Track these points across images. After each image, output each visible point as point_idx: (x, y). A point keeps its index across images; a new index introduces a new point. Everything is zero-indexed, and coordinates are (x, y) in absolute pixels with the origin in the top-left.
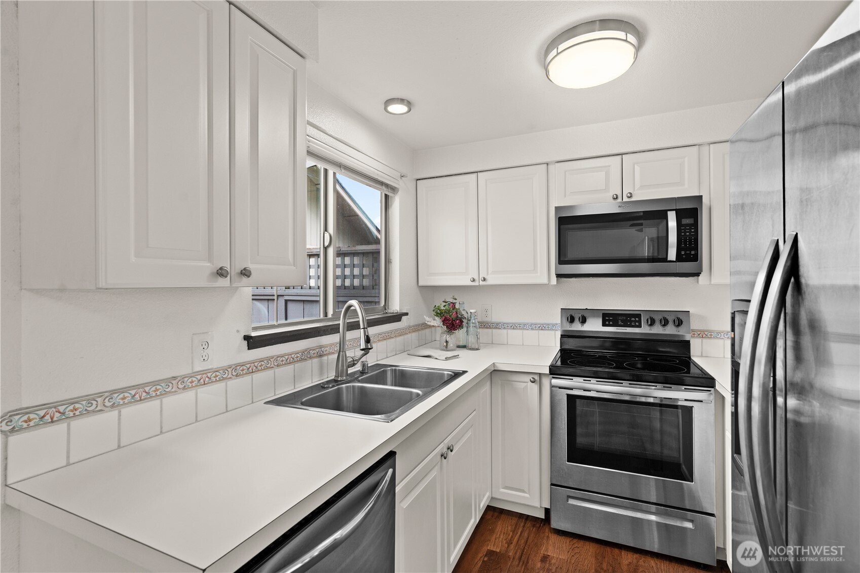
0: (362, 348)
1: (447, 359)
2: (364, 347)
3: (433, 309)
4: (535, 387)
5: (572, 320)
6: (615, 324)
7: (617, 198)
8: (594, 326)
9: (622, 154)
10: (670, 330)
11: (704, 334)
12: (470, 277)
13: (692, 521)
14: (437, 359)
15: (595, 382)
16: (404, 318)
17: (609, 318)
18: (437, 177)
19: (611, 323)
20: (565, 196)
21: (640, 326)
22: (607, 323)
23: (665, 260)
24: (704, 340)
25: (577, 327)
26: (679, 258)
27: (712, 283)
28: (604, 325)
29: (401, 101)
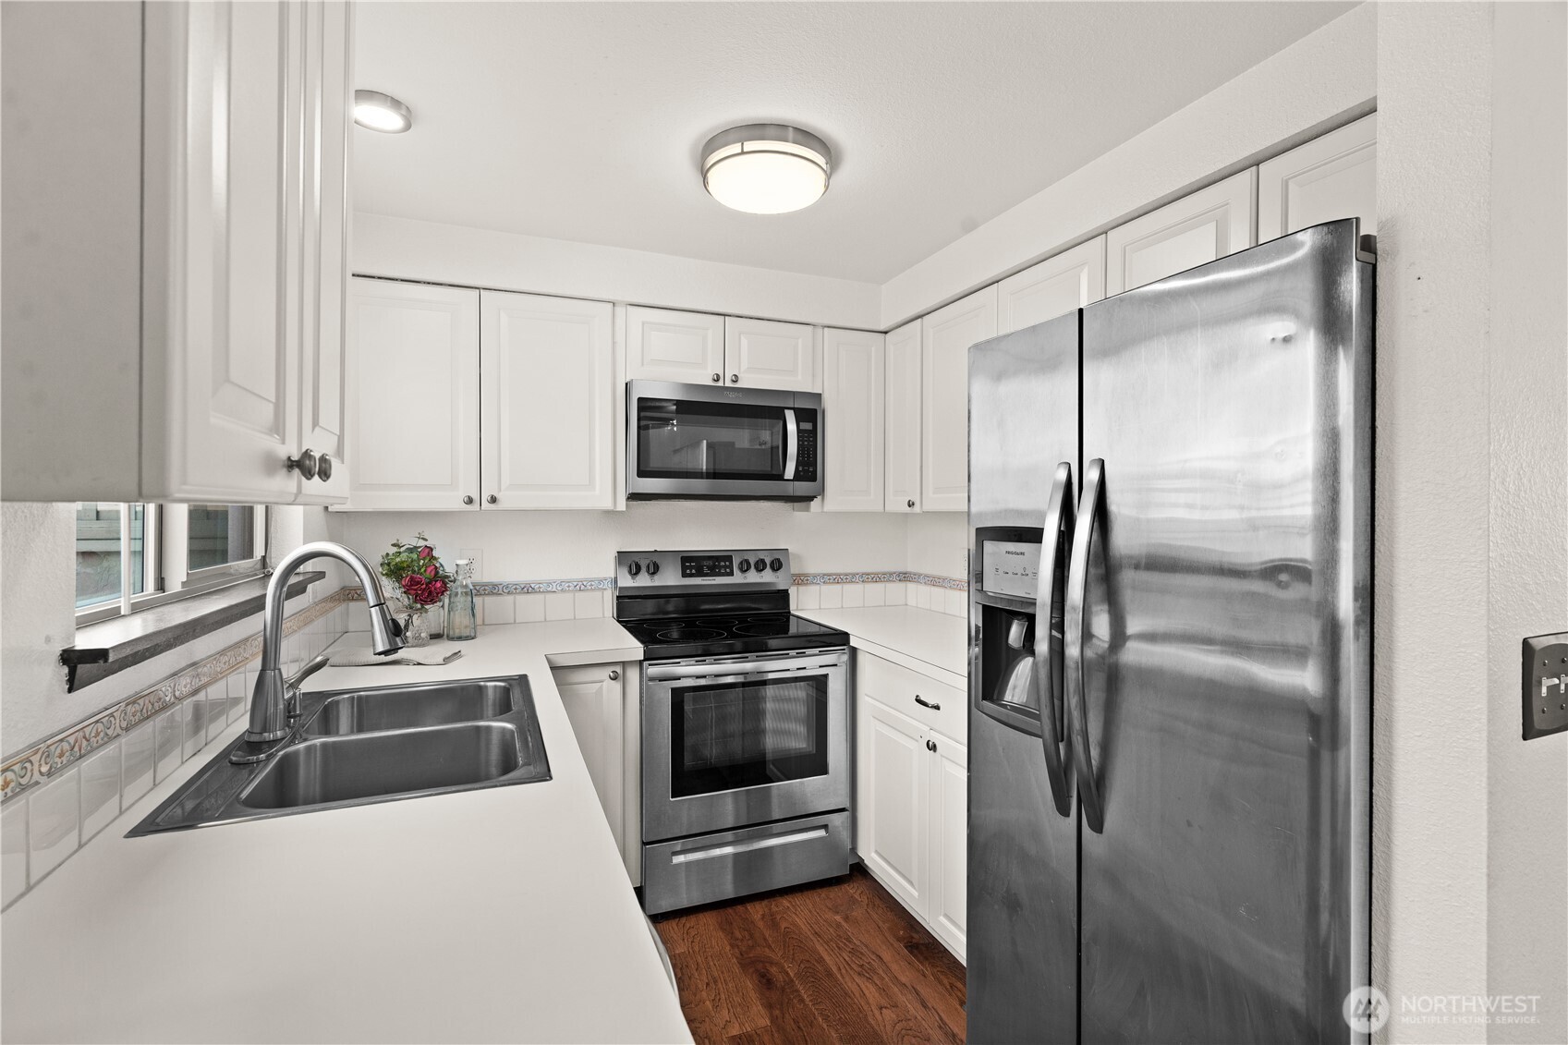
0: (380, 648)
1: (447, 660)
3: (381, 560)
4: (617, 686)
5: (635, 571)
6: (700, 573)
7: (718, 380)
8: (670, 578)
9: (725, 315)
10: (767, 577)
11: (801, 580)
12: (462, 495)
13: (825, 827)
14: (419, 664)
15: (693, 662)
17: (693, 563)
18: (379, 278)
19: (694, 572)
20: (643, 365)
21: (731, 574)
22: (688, 571)
23: (780, 477)
24: (801, 588)
25: (644, 581)
26: (797, 477)
27: (825, 510)
28: (684, 575)
29: (396, 103)
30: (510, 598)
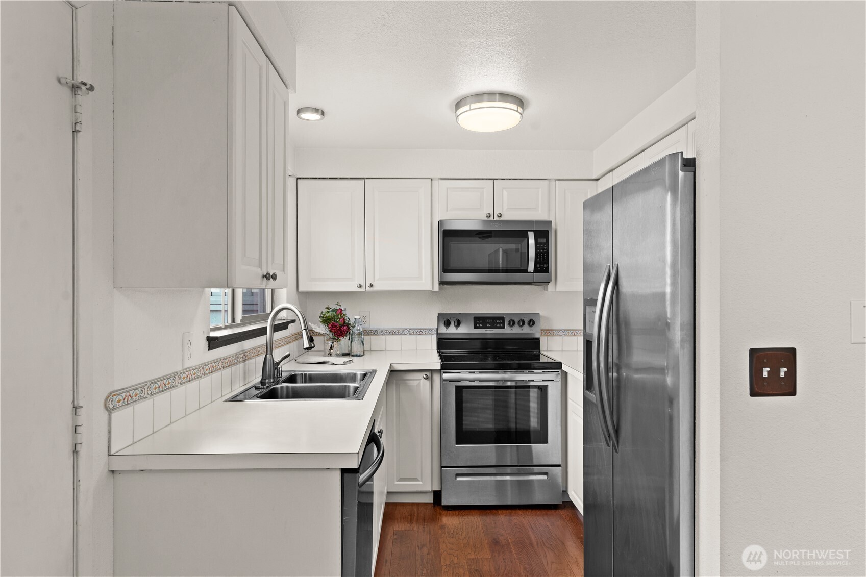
2: (308, 346)
4: (428, 383)
5: (448, 324)
6: (485, 327)
7: (489, 217)
8: (465, 329)
9: (494, 179)
10: (526, 330)
11: (549, 332)
12: (358, 284)
13: (546, 474)
16: (290, 325)
17: (480, 321)
19: (481, 325)
20: (447, 210)
21: (503, 327)
22: (478, 325)
23: (526, 271)
24: (549, 337)
25: (452, 330)
26: (536, 270)
27: (557, 290)
28: (475, 327)
29: (316, 110)
30: (384, 337)
